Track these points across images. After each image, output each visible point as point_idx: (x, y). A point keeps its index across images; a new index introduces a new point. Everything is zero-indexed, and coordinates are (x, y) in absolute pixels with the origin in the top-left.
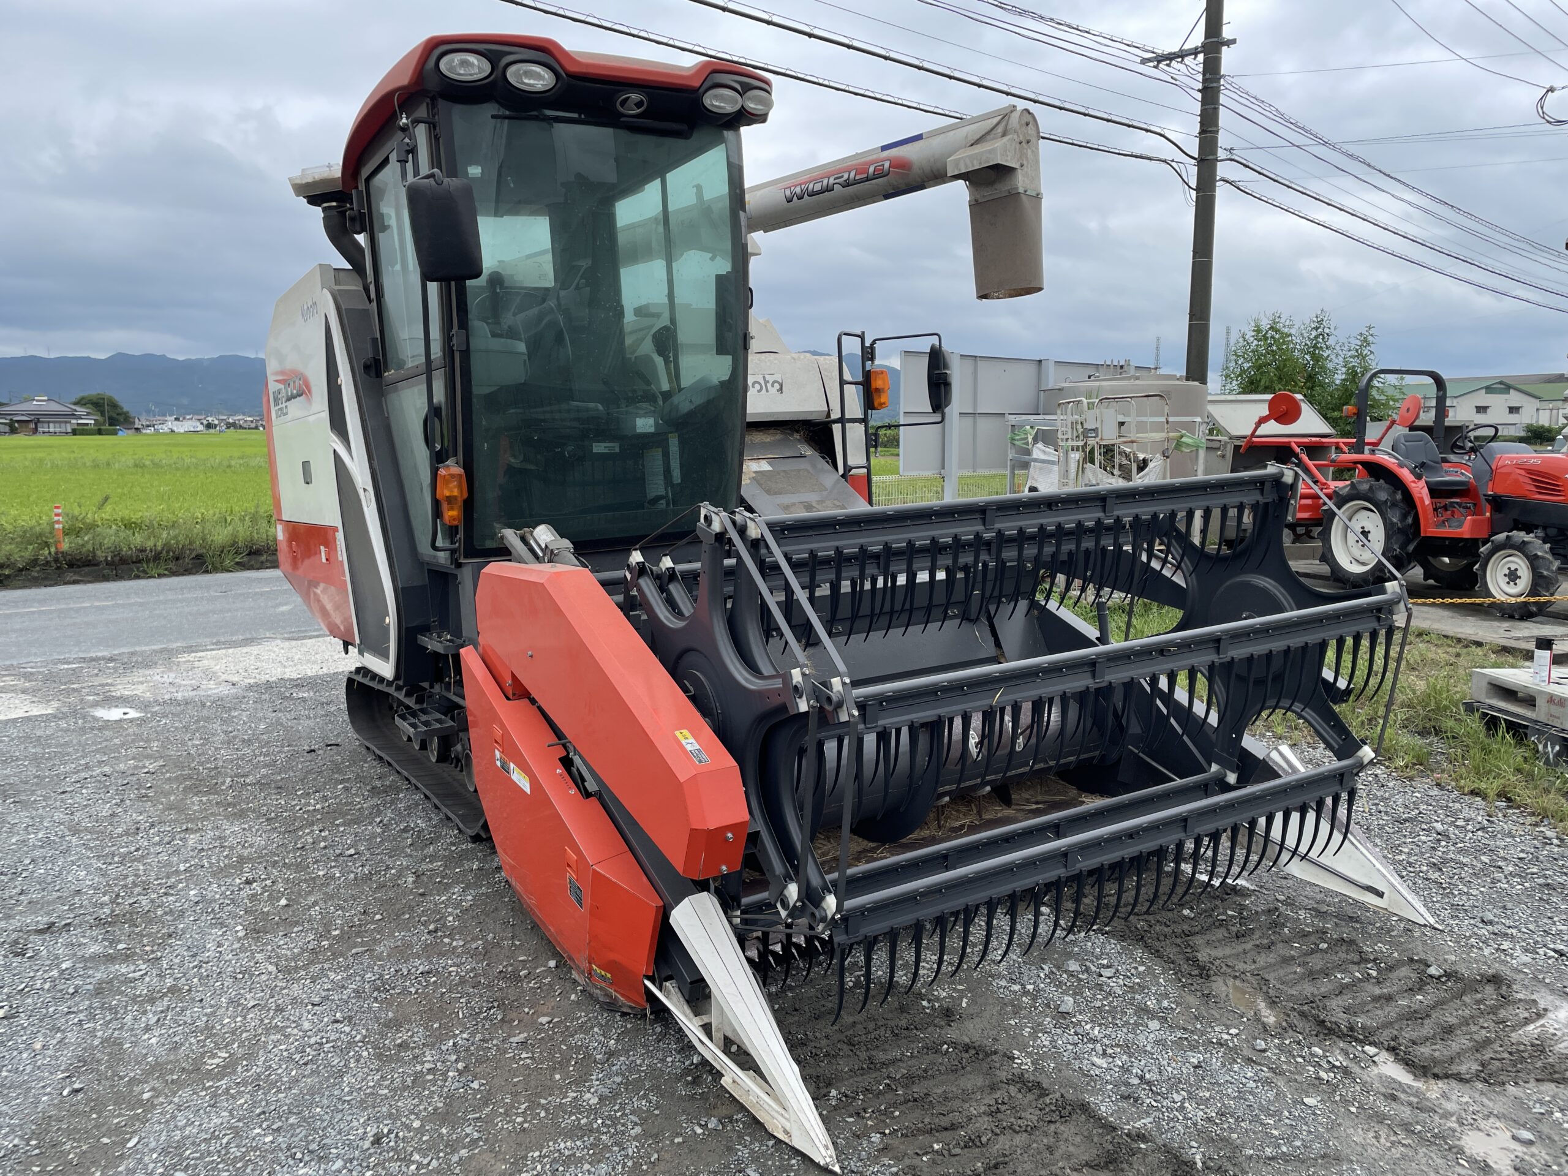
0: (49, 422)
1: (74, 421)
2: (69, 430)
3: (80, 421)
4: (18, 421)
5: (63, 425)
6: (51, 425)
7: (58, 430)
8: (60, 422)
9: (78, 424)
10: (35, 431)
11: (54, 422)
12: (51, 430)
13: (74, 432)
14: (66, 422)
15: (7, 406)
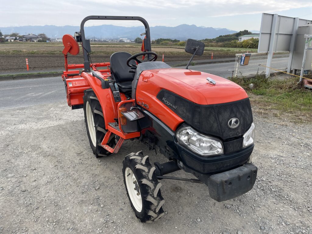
0: (33, 39)
3: (39, 39)
4: (28, 39)
8: (36, 39)
15: (25, 36)
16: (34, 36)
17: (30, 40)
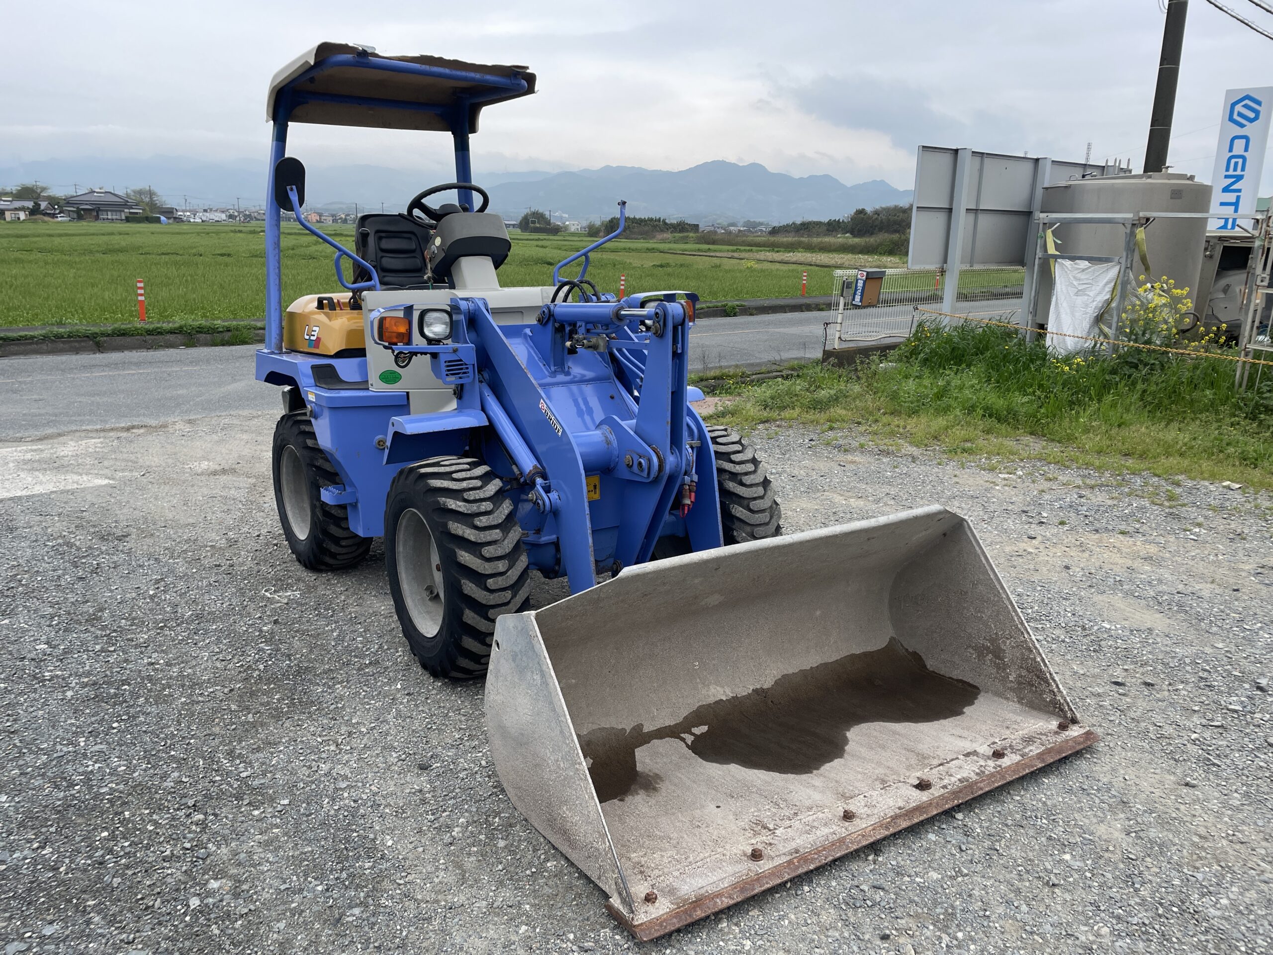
0: (107, 211)
1: (126, 210)
2: (123, 218)
3: (132, 211)
4: (84, 210)
5: (118, 214)
6: (109, 213)
7: (114, 217)
8: (116, 211)
9: (131, 213)
10: (97, 218)
11: (111, 211)
12: (110, 217)
13: (128, 220)
14: (121, 211)
15: (73, 196)
16: (111, 199)
17: (95, 213)
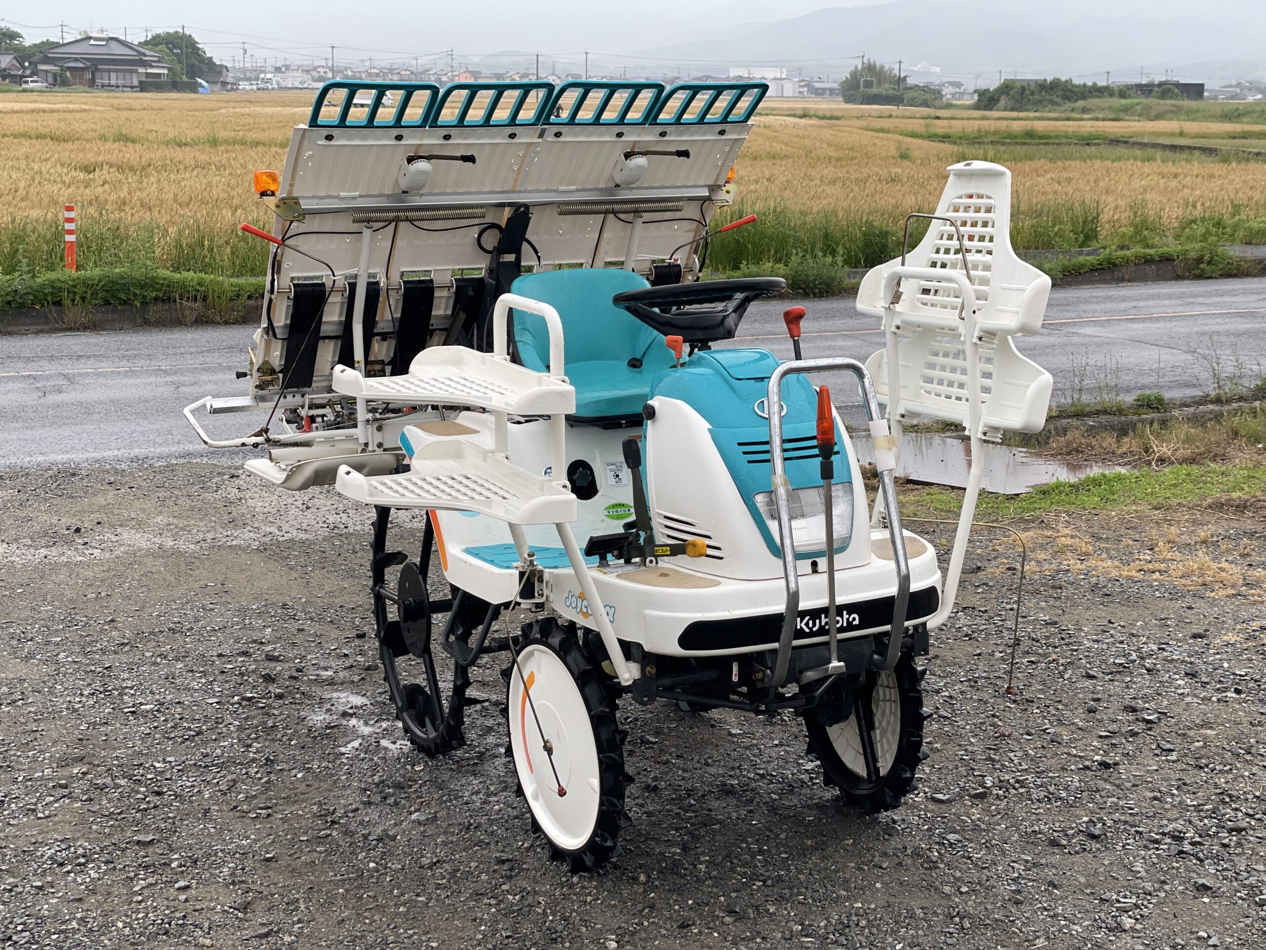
0: (109, 71)
1: (141, 70)
2: (135, 83)
3: (150, 71)
4: (69, 68)
5: (128, 75)
6: (113, 75)
7: (120, 82)
8: (124, 71)
10: (92, 83)
11: (116, 71)
12: (113, 82)
13: (143, 87)
14: (131, 71)
15: (57, 45)
16: (117, 50)
17: (88, 76)
